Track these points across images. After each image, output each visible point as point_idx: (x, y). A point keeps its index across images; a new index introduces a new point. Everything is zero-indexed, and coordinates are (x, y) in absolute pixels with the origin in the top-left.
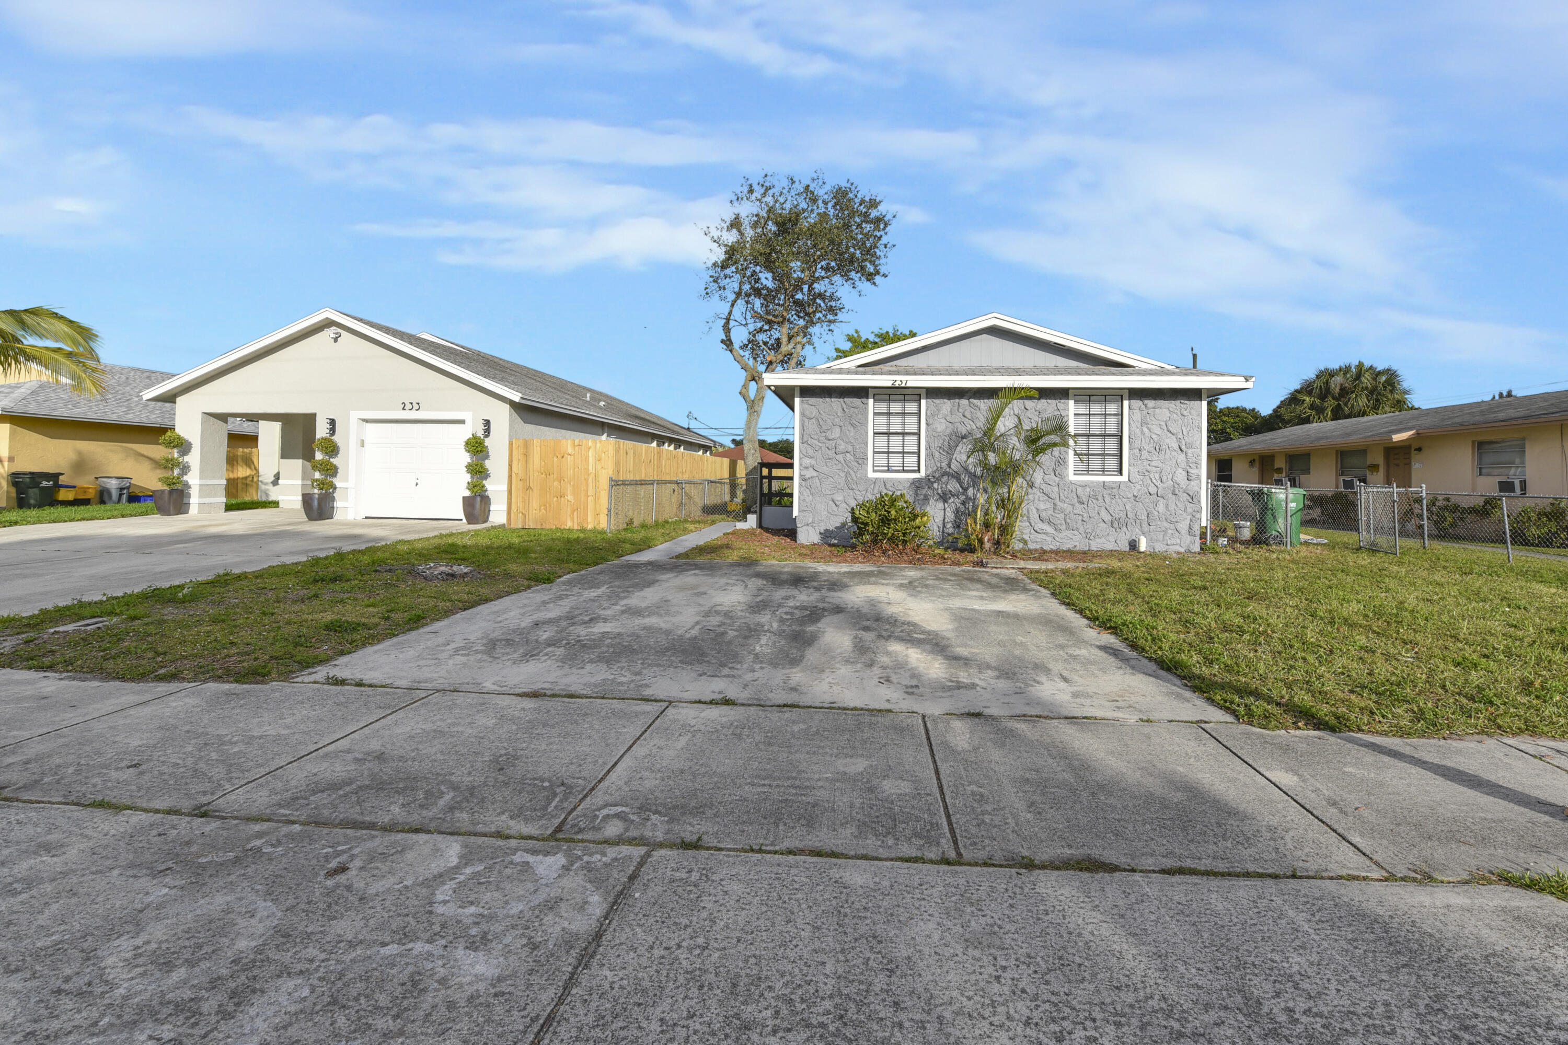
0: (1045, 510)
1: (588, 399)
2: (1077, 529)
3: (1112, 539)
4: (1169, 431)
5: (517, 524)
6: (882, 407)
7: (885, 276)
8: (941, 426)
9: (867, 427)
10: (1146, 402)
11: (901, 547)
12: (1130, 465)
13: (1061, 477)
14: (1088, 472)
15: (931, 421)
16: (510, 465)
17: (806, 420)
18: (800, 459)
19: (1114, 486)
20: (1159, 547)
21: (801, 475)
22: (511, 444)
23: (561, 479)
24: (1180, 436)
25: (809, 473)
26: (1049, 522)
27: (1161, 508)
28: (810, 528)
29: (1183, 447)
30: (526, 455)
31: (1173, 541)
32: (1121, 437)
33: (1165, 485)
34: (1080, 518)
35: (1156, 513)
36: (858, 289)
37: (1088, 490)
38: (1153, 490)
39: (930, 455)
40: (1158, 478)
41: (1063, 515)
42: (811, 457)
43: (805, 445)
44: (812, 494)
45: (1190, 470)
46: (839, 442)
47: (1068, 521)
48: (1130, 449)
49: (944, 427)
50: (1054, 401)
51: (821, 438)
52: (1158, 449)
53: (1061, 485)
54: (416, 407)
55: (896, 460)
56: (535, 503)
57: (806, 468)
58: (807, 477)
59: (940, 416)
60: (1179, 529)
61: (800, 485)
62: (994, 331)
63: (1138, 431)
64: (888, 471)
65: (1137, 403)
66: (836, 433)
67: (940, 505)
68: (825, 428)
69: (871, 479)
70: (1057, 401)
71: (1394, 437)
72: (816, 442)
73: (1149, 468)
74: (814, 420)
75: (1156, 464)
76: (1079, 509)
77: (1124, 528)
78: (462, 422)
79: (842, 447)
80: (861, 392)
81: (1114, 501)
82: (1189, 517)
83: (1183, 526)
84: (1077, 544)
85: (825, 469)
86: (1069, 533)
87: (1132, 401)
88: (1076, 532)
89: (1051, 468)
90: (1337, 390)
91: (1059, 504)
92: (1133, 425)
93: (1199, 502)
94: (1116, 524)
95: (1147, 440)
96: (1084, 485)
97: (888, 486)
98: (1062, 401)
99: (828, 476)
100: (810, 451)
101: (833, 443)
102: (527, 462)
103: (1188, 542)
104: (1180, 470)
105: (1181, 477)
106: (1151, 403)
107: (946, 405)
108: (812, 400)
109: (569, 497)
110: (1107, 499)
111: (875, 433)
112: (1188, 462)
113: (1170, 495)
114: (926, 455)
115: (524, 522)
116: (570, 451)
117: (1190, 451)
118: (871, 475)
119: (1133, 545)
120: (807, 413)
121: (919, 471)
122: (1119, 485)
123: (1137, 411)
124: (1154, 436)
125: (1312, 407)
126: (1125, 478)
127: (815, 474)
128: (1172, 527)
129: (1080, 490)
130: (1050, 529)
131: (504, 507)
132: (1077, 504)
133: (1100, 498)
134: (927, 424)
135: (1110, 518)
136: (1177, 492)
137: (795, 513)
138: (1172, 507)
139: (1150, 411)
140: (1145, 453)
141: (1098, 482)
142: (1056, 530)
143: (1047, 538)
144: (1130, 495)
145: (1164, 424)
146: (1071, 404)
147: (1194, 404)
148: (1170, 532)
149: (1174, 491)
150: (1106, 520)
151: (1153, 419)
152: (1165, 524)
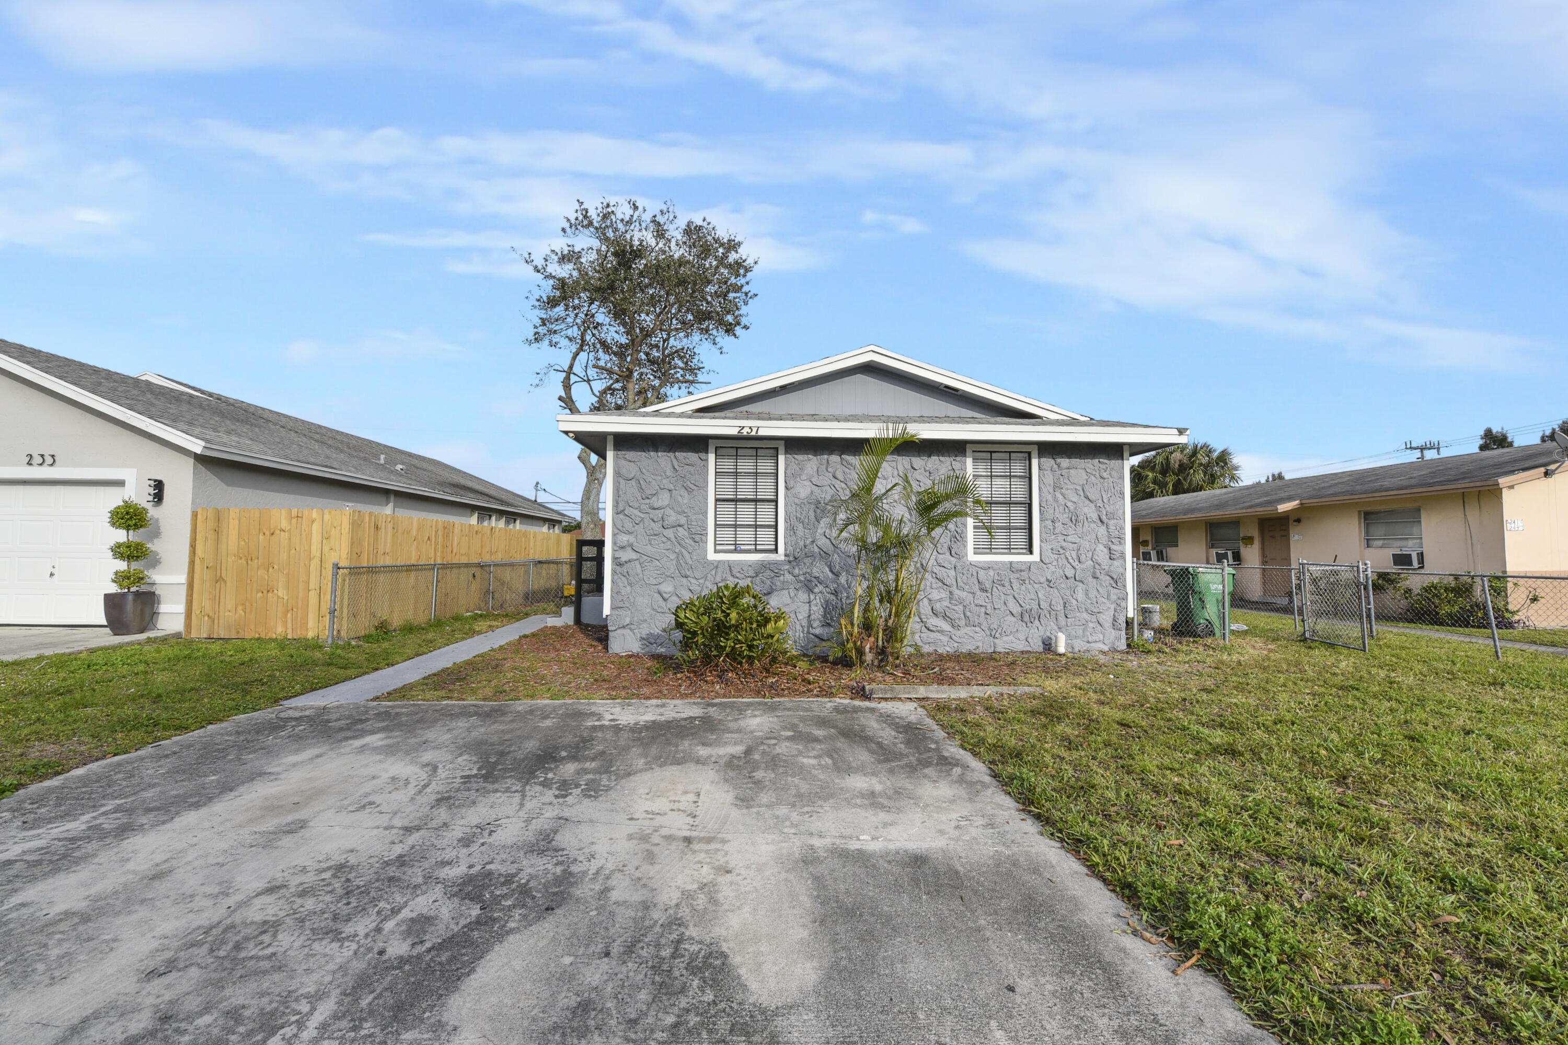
0: (940, 600)
1: (382, 462)
2: (980, 625)
3: (1022, 636)
4: (1087, 498)
5: (200, 632)
6: (728, 465)
7: (746, 327)
8: (804, 490)
9: (707, 492)
10: (1059, 460)
11: (746, 666)
12: (1041, 541)
13: (959, 556)
14: (990, 550)
15: (791, 483)
16: (193, 547)
17: (622, 482)
18: (614, 535)
19: (1023, 568)
20: (1080, 645)
21: (615, 559)
22: (195, 515)
23: (268, 566)
24: (1100, 504)
25: (626, 555)
26: (945, 617)
27: (1080, 595)
28: (626, 632)
29: (1104, 518)
30: (217, 531)
31: (1095, 638)
32: (1030, 505)
33: (1084, 566)
34: (983, 610)
35: (1074, 602)
36: (719, 346)
37: (991, 573)
38: (1070, 573)
39: (791, 529)
40: (1075, 557)
41: (961, 607)
42: (630, 533)
43: (621, 516)
44: (630, 584)
45: (1113, 547)
46: (668, 511)
47: (968, 614)
48: (1041, 520)
49: (808, 491)
50: (947, 459)
51: (643, 507)
52: (1075, 520)
53: (959, 567)
54: (50, 461)
55: (746, 536)
56: (229, 601)
57: (622, 548)
58: (623, 559)
59: (804, 477)
60: (1101, 621)
61: (614, 572)
62: (870, 369)
63: (1050, 497)
64: (736, 551)
65: (1048, 462)
66: (663, 499)
67: (803, 596)
68: (648, 492)
69: (712, 563)
70: (952, 457)
71: (1279, 507)
72: (637, 512)
73: (1064, 544)
74: (633, 482)
75: (1073, 540)
76: (981, 598)
77: (1037, 622)
78: (120, 483)
79: (672, 518)
80: (698, 443)
81: (1023, 588)
82: (1113, 606)
83: (1107, 618)
84: (980, 644)
85: (649, 549)
86: (968, 630)
87: (1042, 460)
88: (977, 629)
89: (946, 546)
90: (1177, 466)
91: (957, 593)
92: (1045, 490)
93: (1125, 586)
94: (1027, 616)
95: (1061, 508)
96: (987, 567)
97: (735, 571)
98: (958, 459)
99: (652, 559)
100: (628, 525)
101: (659, 513)
102: (218, 540)
103: (1112, 638)
104: (1101, 547)
105: (1102, 554)
106: (1065, 462)
107: (811, 463)
108: (631, 455)
109: (282, 593)
110: (1016, 585)
111: (717, 500)
112: (1109, 536)
113: (1090, 579)
114: (786, 529)
115: (211, 629)
116: (284, 524)
117: (1112, 522)
118: (712, 556)
119: (1048, 646)
120: (624, 471)
121: (776, 550)
122: (1029, 566)
123: (1049, 472)
124: (1069, 504)
125: (1155, 481)
126: (1035, 557)
127: (634, 556)
128: (1094, 619)
129: (982, 573)
130: (945, 626)
131: (181, 608)
132: (979, 593)
133: (1007, 584)
134: (786, 488)
135: (1020, 609)
136: (1098, 574)
137: (607, 611)
138: (1093, 593)
139: (1064, 472)
140: (1059, 525)
141: (1003, 563)
142: (953, 626)
143: (942, 638)
144: (1043, 580)
145: (1080, 488)
146: (969, 461)
147: (1115, 463)
148: (1091, 625)
149: (1094, 573)
150: (1014, 612)
151: (1067, 482)
152: (1085, 615)
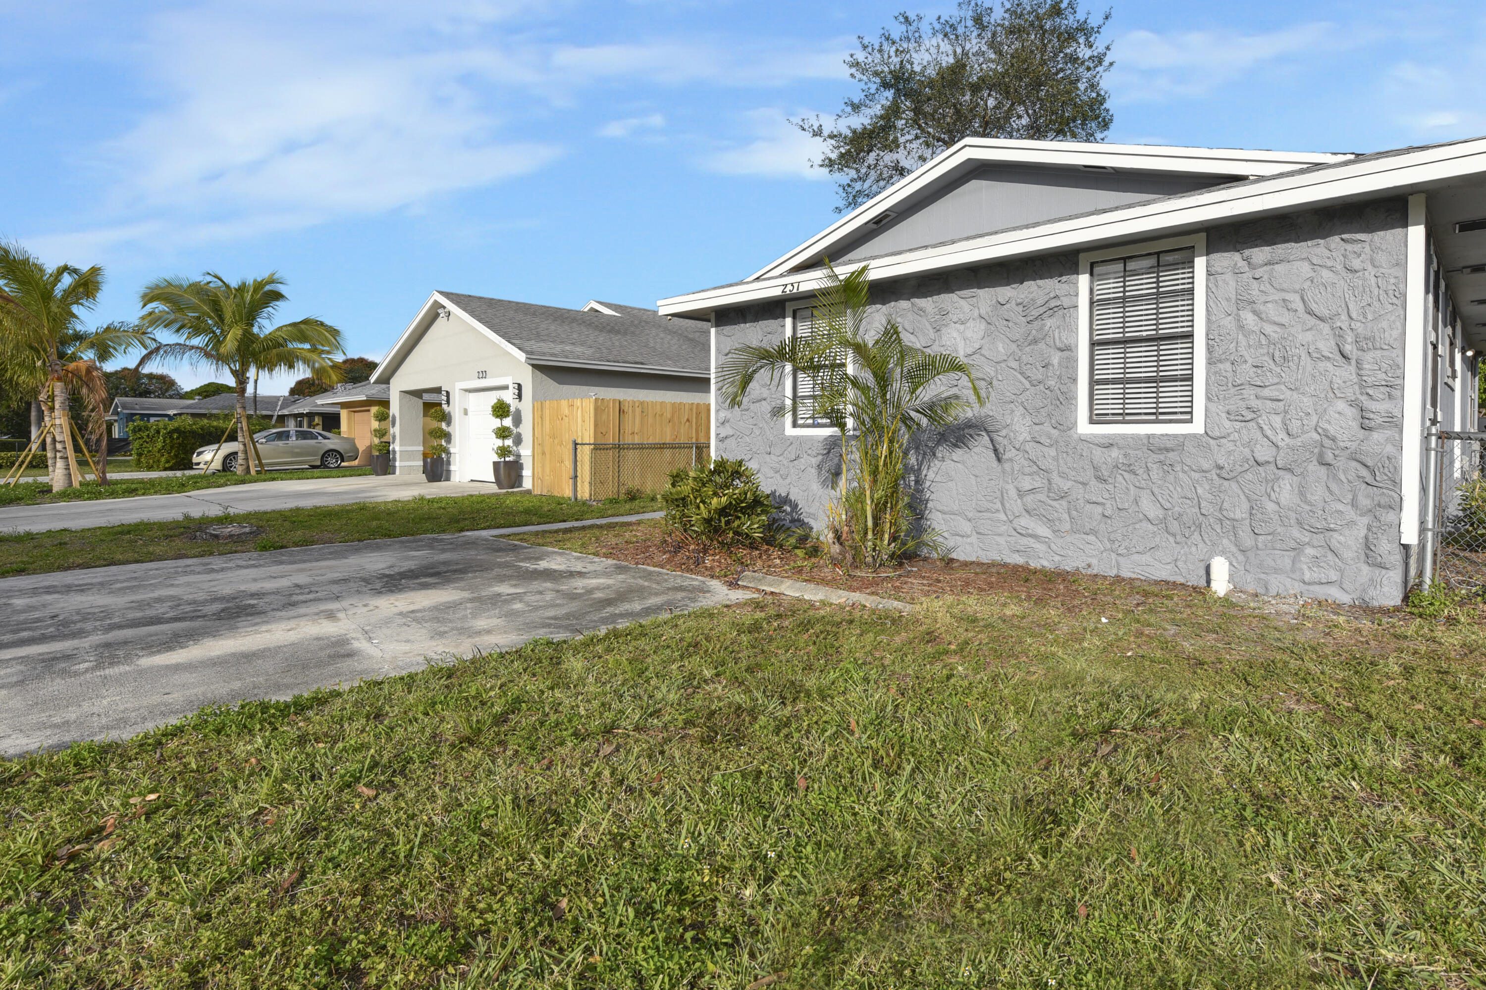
0: (1033, 491)
2: (1094, 532)
3: (1166, 557)
4: (1310, 313)
5: (538, 489)
10: (1247, 252)
12: (1208, 399)
13: (1066, 426)
14: (1119, 416)
16: (533, 429)
18: (717, 411)
19: (1169, 445)
20: (1282, 585)
21: (717, 434)
23: (561, 443)
24: (1342, 322)
25: (725, 432)
26: (1041, 517)
27: (1287, 495)
29: (1348, 348)
31: (1319, 575)
32: (1190, 339)
33: (1298, 442)
35: (1271, 507)
37: (1115, 453)
38: (1264, 453)
40: (1278, 426)
41: (1063, 503)
42: (727, 409)
45: (1372, 404)
47: (1074, 513)
48: (1210, 362)
50: (1045, 281)
52: (1281, 357)
53: (1062, 443)
54: (485, 374)
56: (547, 468)
57: (722, 424)
58: (723, 436)
59: (872, 333)
60: (1334, 544)
61: (716, 448)
63: (1228, 323)
64: (812, 425)
65: (1226, 260)
69: (788, 439)
70: (1055, 281)
73: (1254, 403)
75: (1275, 394)
76: (1096, 491)
78: (507, 387)
80: (777, 310)
81: (1171, 478)
82: (1365, 520)
83: (1349, 541)
84: (1094, 562)
85: (742, 425)
86: (1077, 539)
87: (1214, 256)
88: (1091, 538)
89: (1044, 411)
91: (1057, 481)
92: (1218, 307)
93: (1397, 482)
95: (1253, 339)
96: (1109, 444)
98: (1064, 278)
99: (744, 435)
102: (542, 426)
103: (1362, 580)
104: (1341, 405)
105: (1342, 420)
106: (1260, 254)
110: (1157, 473)
111: (796, 369)
112: (1362, 385)
113: (1313, 466)
115: (541, 488)
117: (1369, 357)
118: (788, 431)
120: (723, 347)
122: (1181, 442)
123: (1229, 277)
124: (1269, 329)
126: (1197, 427)
127: (732, 432)
128: (1316, 539)
129: (1099, 453)
130: (1043, 531)
131: (530, 472)
132: (1093, 482)
133: (1142, 470)
136: (1329, 457)
138: (1317, 494)
139: (1261, 272)
140: (1247, 370)
141: (1135, 437)
142: (1053, 531)
143: (1037, 546)
144: (1208, 465)
145: (1295, 299)
146: (1084, 280)
147: (1386, 237)
148: (1309, 551)
149: (1321, 455)
150: (1151, 515)
151: (1266, 287)
152: (1296, 533)
